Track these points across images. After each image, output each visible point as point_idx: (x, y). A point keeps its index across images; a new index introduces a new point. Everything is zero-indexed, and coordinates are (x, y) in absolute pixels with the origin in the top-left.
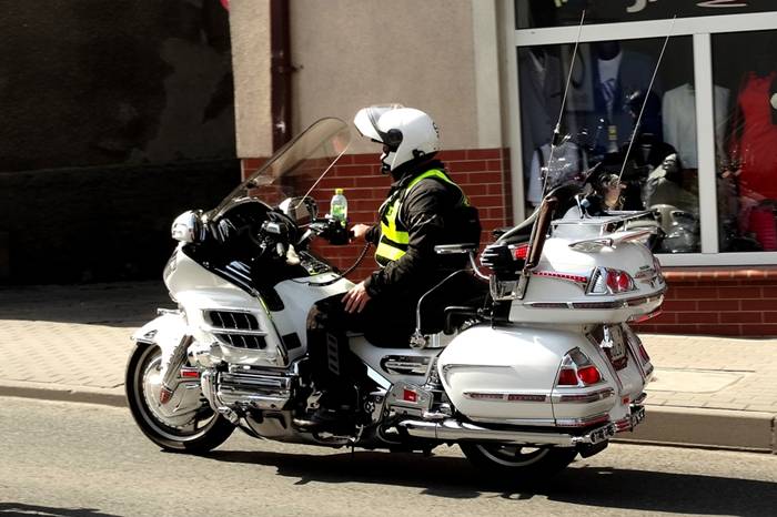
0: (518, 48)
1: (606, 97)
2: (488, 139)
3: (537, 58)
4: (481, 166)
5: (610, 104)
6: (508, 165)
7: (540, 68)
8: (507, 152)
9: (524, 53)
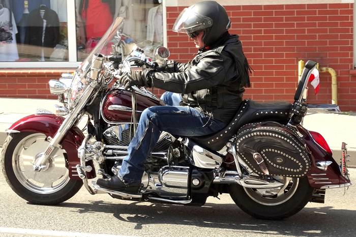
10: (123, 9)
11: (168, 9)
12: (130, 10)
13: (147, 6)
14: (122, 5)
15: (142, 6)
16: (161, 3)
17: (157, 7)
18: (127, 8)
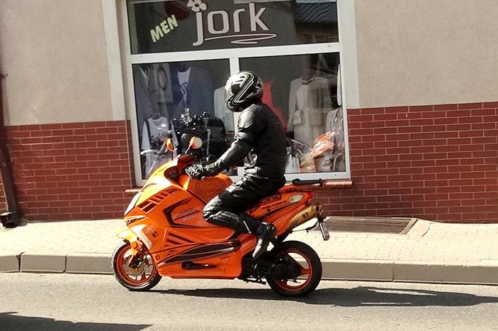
0: (133, 65)
1: (183, 93)
2: (118, 115)
3: (144, 70)
4: (115, 130)
5: (185, 96)
6: (129, 129)
7: (145, 76)
8: (129, 122)
9: (136, 68)
10: (298, 114)
11: (349, 111)
12: (306, 114)
13: (325, 110)
14: (297, 109)
15: (319, 111)
16: (341, 106)
17: (336, 111)
18: (302, 113)
